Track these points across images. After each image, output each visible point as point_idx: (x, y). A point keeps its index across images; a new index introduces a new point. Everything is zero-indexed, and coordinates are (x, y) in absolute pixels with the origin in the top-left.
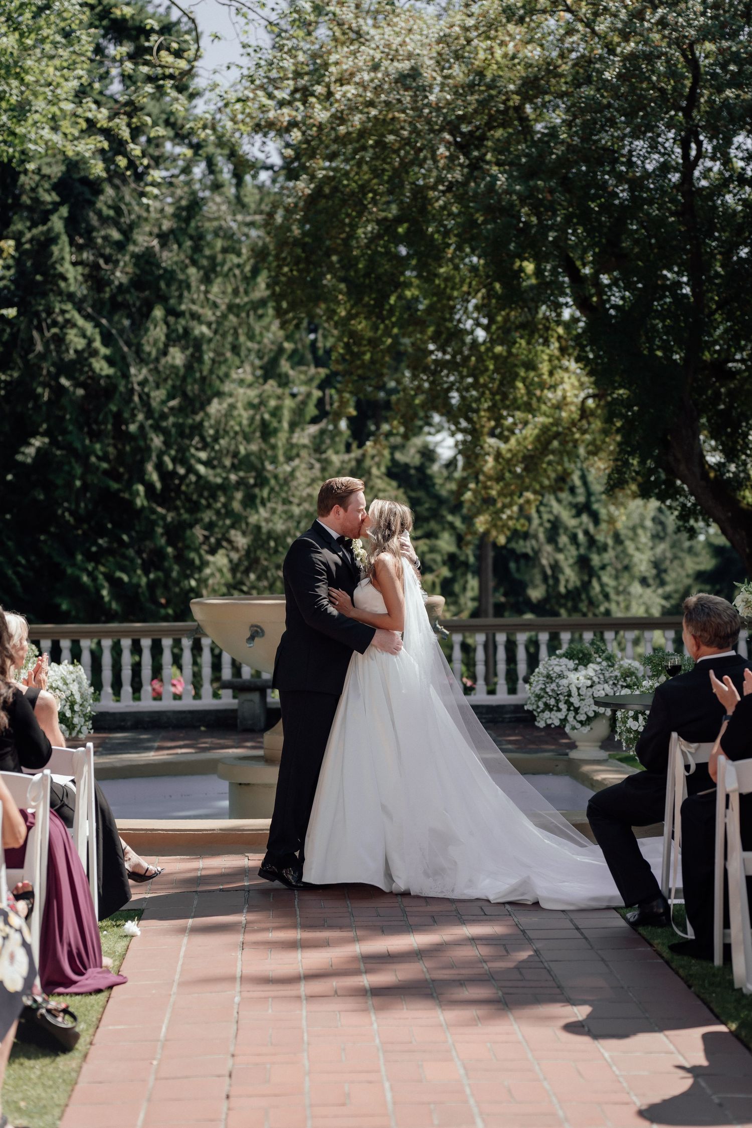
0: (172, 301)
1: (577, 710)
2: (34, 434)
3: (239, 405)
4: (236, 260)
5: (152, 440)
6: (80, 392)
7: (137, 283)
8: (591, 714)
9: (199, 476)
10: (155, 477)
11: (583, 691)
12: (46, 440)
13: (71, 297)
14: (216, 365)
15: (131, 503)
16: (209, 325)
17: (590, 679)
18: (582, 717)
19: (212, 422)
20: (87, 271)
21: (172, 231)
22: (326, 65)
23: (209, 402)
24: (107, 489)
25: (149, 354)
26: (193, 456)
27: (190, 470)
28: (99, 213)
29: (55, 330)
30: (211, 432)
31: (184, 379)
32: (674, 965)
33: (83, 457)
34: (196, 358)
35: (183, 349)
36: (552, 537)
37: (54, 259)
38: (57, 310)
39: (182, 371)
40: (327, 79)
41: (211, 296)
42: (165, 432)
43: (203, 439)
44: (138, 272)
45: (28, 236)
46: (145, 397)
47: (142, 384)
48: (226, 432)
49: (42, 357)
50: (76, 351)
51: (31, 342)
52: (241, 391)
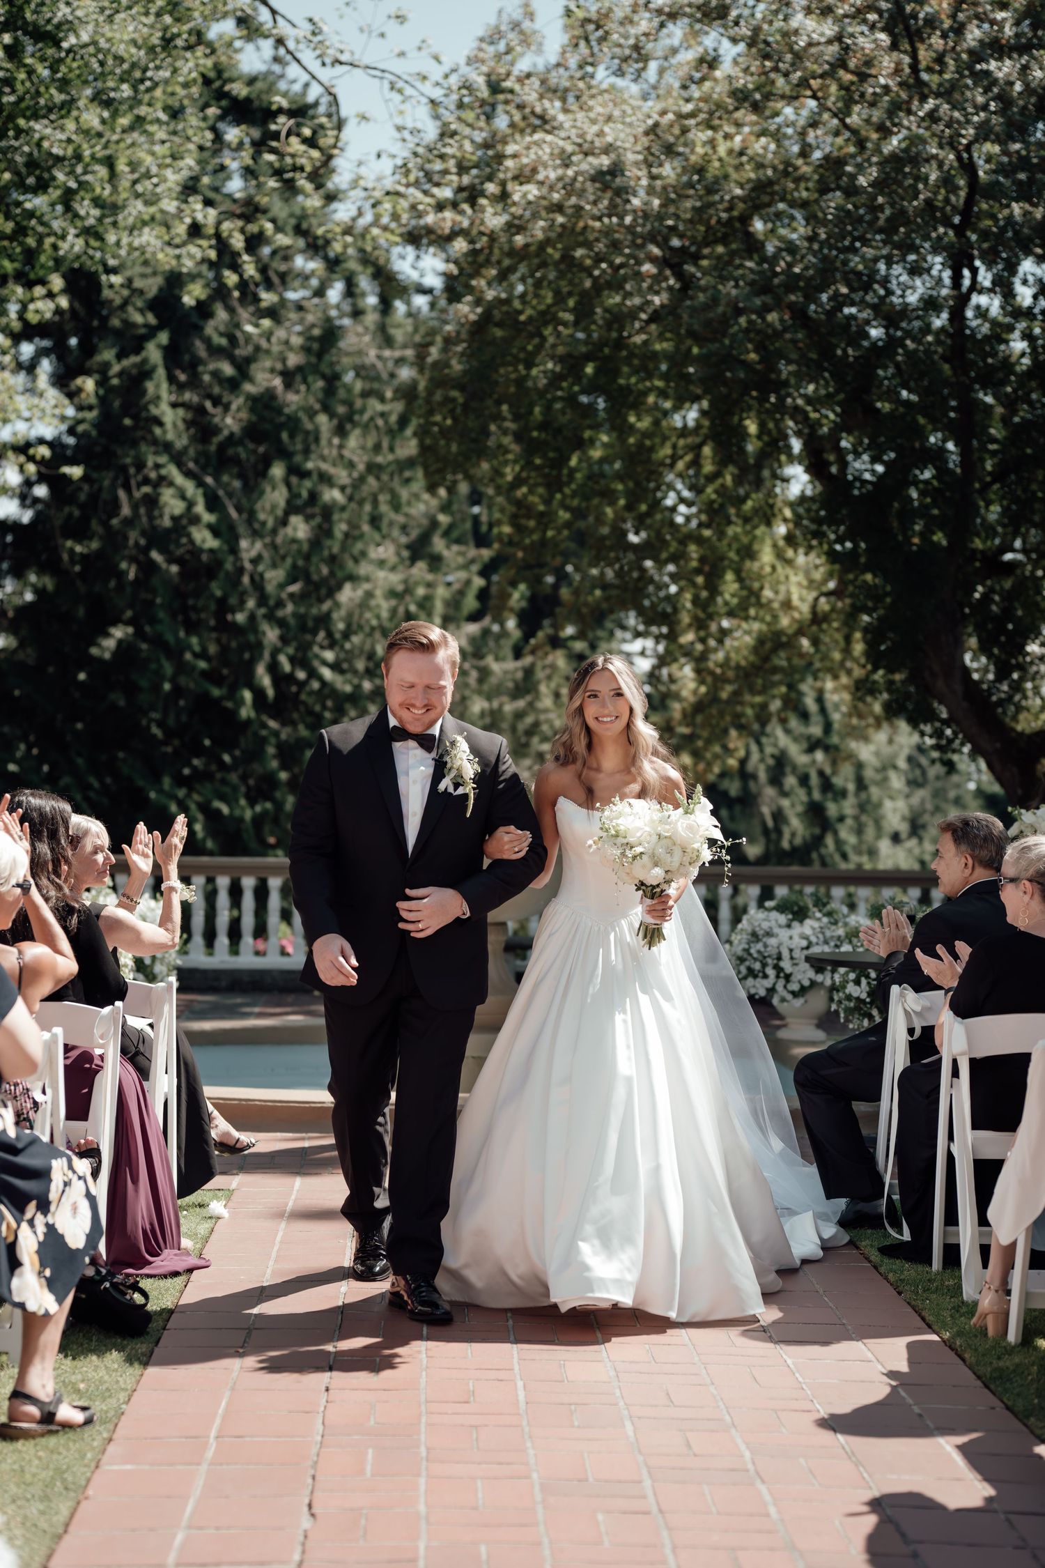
0: (298, 458)
1: (788, 978)
2: (114, 623)
3: (378, 593)
4: (379, 407)
5: (264, 633)
6: (174, 569)
7: (252, 432)
8: (806, 983)
9: (324, 683)
10: (266, 682)
11: (797, 954)
12: (130, 630)
13: (167, 447)
14: (349, 541)
15: (234, 713)
16: (342, 489)
17: (807, 938)
18: (795, 987)
19: (343, 612)
20: (189, 416)
21: (299, 369)
22: (500, 158)
23: (339, 587)
24: (206, 695)
25: (264, 524)
26: (317, 656)
27: (313, 674)
28: (208, 341)
29: (146, 489)
30: (341, 626)
31: (307, 558)
32: (882, 1270)
33: (174, 654)
34: (323, 532)
35: (308, 518)
36: (776, 778)
37: (147, 398)
38: (150, 463)
39: (305, 547)
40: (501, 176)
41: (346, 453)
42: (282, 623)
43: (330, 634)
44: (254, 418)
45: (116, 368)
46: (257, 578)
47: (256, 561)
48: (360, 627)
49: (129, 522)
50: (173, 518)
51: (115, 505)
52: (381, 574)
